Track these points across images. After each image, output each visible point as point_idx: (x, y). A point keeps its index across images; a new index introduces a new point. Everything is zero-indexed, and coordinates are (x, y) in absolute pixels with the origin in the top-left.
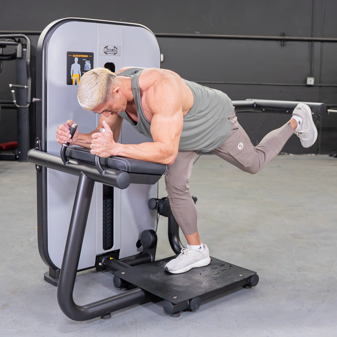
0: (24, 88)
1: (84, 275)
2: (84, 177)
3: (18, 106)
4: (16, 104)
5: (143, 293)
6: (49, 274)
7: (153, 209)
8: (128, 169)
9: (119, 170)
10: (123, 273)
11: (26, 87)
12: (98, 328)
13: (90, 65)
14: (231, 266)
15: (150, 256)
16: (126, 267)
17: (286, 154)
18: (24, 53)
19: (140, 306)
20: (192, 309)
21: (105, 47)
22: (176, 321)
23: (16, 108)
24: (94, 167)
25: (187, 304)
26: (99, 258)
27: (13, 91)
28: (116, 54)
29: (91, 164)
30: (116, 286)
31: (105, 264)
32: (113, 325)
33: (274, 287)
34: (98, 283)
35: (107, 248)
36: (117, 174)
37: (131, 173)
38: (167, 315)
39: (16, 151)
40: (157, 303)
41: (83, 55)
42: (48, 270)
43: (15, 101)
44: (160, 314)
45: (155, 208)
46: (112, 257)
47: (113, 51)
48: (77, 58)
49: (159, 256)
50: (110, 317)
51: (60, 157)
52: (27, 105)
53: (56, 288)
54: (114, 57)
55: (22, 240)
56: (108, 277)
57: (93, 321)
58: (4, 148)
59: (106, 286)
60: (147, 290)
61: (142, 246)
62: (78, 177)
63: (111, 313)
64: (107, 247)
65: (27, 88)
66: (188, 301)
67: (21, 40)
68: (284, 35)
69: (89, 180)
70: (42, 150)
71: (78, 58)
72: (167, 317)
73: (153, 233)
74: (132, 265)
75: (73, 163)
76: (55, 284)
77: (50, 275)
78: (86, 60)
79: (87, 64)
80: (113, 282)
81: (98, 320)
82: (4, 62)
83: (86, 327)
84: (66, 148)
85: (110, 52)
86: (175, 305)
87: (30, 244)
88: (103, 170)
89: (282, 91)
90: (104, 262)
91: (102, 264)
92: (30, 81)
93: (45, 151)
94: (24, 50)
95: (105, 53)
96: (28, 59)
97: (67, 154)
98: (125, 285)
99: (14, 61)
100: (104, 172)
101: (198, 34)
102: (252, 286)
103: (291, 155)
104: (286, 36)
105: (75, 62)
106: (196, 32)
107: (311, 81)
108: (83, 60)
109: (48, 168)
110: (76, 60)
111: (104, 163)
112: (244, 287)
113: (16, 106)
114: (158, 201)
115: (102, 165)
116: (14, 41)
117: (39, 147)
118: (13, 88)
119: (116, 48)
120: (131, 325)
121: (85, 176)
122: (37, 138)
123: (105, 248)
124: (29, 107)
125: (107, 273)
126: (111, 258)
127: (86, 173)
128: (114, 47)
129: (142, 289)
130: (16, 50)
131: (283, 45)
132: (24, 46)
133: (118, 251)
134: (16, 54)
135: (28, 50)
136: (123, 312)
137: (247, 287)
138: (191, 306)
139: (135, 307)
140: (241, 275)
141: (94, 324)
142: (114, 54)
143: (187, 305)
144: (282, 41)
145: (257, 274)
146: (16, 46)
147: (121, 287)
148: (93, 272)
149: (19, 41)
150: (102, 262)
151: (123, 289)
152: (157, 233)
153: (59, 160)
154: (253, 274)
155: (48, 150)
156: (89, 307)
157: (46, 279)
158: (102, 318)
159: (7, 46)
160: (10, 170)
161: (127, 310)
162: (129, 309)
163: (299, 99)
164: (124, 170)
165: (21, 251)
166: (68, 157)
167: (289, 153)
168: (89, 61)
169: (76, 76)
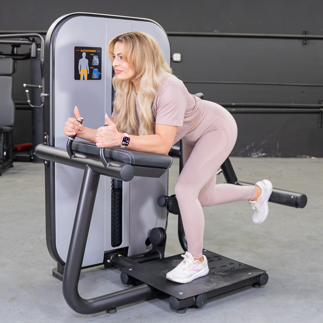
0: (38, 88)
2: (89, 171)
3: (32, 106)
4: (30, 104)
5: (149, 289)
6: (57, 270)
7: (162, 207)
8: (132, 162)
9: (123, 162)
10: (130, 270)
11: (40, 86)
12: (103, 322)
13: (98, 60)
14: (240, 265)
15: (159, 254)
17: (308, 157)
18: (38, 53)
19: (146, 303)
20: (198, 305)
22: (181, 317)
23: (31, 109)
24: (99, 159)
25: (193, 300)
26: (107, 255)
27: (27, 91)
29: (96, 157)
30: (123, 282)
31: (113, 261)
32: (118, 319)
33: (284, 287)
34: (106, 279)
36: (121, 167)
37: (135, 165)
38: (173, 311)
39: (31, 152)
40: (164, 300)
41: (91, 50)
42: (56, 266)
43: (29, 101)
44: (165, 310)
45: (165, 205)
46: (120, 254)
48: (85, 53)
49: (167, 255)
50: (116, 311)
51: (66, 151)
52: (41, 105)
53: (61, 283)
55: (33, 237)
56: (115, 274)
57: (99, 315)
58: (19, 149)
59: (113, 282)
60: (153, 286)
61: (151, 244)
62: (83, 171)
63: (117, 308)
64: (115, 244)
65: (41, 88)
66: (194, 298)
67: (35, 39)
68: (306, 33)
69: (95, 173)
70: (49, 145)
72: (173, 313)
73: (163, 231)
74: (140, 262)
75: (80, 157)
76: (61, 279)
77: (58, 271)
78: (95, 55)
79: (94, 59)
80: (120, 279)
81: (104, 314)
82: (18, 61)
83: (91, 321)
84: (72, 141)
87: (40, 241)
88: (108, 162)
89: (304, 92)
90: (112, 259)
91: (110, 261)
92: (43, 81)
93: (53, 146)
94: (39, 49)
96: (42, 58)
97: (73, 148)
98: (133, 282)
99: (28, 61)
100: (108, 164)
101: (216, 33)
102: (261, 285)
103: (313, 158)
104: (308, 34)
105: (83, 57)
106: (215, 31)
108: (91, 55)
109: (56, 163)
110: (84, 55)
111: (108, 156)
112: (254, 285)
113: (31, 107)
114: (167, 198)
115: (107, 158)
116: (28, 40)
117: (47, 142)
118: (27, 88)
120: (136, 320)
121: (90, 169)
122: (45, 133)
123: (113, 245)
124: (44, 106)
125: (116, 270)
126: (119, 255)
127: (91, 166)
129: (149, 285)
130: (30, 50)
131: (305, 44)
132: (38, 46)
133: (127, 248)
134: (30, 54)
135: (42, 50)
136: (129, 307)
137: (257, 286)
138: (197, 303)
139: (141, 303)
140: (250, 274)
141: (99, 318)
143: (193, 302)
144: (304, 39)
145: (266, 273)
146: (31, 45)
147: (128, 283)
148: (102, 269)
149: (33, 41)
150: (111, 259)
151: (130, 286)
152: (167, 232)
153: (66, 154)
154: (262, 273)
155: (55, 145)
156: (94, 300)
157: (54, 275)
158: (107, 312)
159: (22, 46)
160: (25, 171)
161: (133, 305)
162: (135, 304)
163: (321, 100)
164: (128, 162)
165: (31, 248)
166: (74, 151)
167: (311, 156)
168: (97, 56)
169: (84, 71)
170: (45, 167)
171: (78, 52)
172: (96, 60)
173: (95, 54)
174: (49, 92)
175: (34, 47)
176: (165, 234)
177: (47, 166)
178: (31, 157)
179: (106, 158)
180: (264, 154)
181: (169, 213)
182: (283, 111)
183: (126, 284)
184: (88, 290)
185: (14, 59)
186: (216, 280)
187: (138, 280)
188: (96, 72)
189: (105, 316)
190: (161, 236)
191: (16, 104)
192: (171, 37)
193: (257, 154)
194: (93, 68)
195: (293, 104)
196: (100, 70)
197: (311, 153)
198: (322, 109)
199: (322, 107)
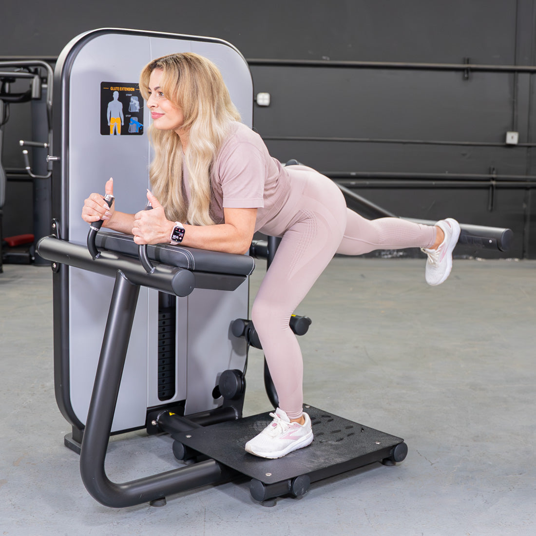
0: (43, 147)
1: (127, 439)
2: (123, 279)
3: (33, 176)
4: (29, 172)
5: (218, 468)
6: (72, 436)
7: (239, 337)
8: (191, 265)
9: (177, 267)
10: (188, 437)
11: (46, 145)
12: (145, 519)
13: (137, 103)
14: (363, 429)
15: (234, 412)
16: (194, 427)
17: (471, 258)
18: (43, 91)
19: (213, 489)
20: (296, 494)
22: (269, 512)
23: (32, 180)
24: (138, 261)
25: (288, 485)
26: (151, 413)
27: (25, 152)
29: (134, 257)
30: (177, 457)
31: (161, 422)
32: (168, 515)
33: (432, 464)
34: (150, 452)
35: (164, 397)
36: (173, 273)
37: (196, 271)
38: (255, 503)
39: (32, 248)
40: (242, 484)
41: (128, 87)
42: (71, 431)
43: (28, 168)
44: (244, 501)
45: (243, 334)
46: (173, 412)
48: (117, 92)
49: (246, 413)
50: (165, 503)
51: (86, 248)
52: (47, 174)
53: (78, 457)
55: (33, 384)
56: (164, 443)
57: (138, 509)
58: (13, 244)
59: (162, 457)
60: (225, 463)
61: (221, 396)
62: (114, 279)
63: (166, 498)
64: (165, 395)
65: (47, 147)
66: (290, 482)
67: (39, 69)
68: (468, 62)
69: (132, 284)
70: (60, 239)
71: (119, 92)
72: (255, 505)
73: (240, 375)
74: (204, 425)
75: (109, 258)
76: (77, 451)
77: (74, 438)
78: (132, 96)
79: (132, 102)
80: (172, 451)
81: (146, 507)
82: (11, 105)
83: (126, 518)
84: (95, 233)
86: (268, 487)
87: (45, 391)
88: (152, 267)
89: (464, 155)
90: (160, 419)
91: (157, 422)
92: (51, 136)
93: (67, 239)
94: (44, 86)
96: (49, 100)
97: (98, 243)
98: (192, 456)
99: (28, 104)
100: (153, 269)
101: (326, 60)
102: (396, 461)
103: (479, 259)
104: (472, 64)
105: (114, 99)
106: (324, 58)
107: (512, 138)
108: (127, 95)
109: (70, 267)
110: (116, 95)
111: (153, 256)
112: (384, 462)
113: (31, 177)
114: (247, 323)
115: (151, 259)
116: (27, 71)
117: (56, 234)
118: (25, 147)
120: (197, 517)
121: (124, 276)
122: (54, 219)
123: (161, 398)
124: (51, 176)
125: (165, 437)
126: (171, 414)
127: (126, 271)
129: (217, 462)
130: (31, 86)
131: (467, 78)
132: (44, 80)
133: (183, 402)
134: (30, 93)
135: (49, 87)
136: (186, 497)
137: (389, 463)
138: (294, 490)
139: (206, 489)
140: (378, 443)
141: (138, 513)
143: (288, 488)
144: (466, 72)
145: (404, 442)
146: (31, 80)
147: (185, 458)
149: (36, 72)
150: (157, 420)
151: (188, 463)
152: (246, 377)
153: (86, 253)
154: (397, 442)
155: (70, 239)
157: (67, 444)
158: (151, 504)
159: (17, 80)
160: (22, 279)
161: (192, 493)
162: (197, 492)
163: (492, 167)
164: (184, 266)
165: (30, 401)
166: (99, 247)
167: (475, 257)
168: (137, 98)
169: (116, 120)
170: (53, 273)
171: (107, 91)
172: (135, 104)
173: (134, 94)
174: (59, 155)
175: (36, 81)
176: (244, 380)
177: (57, 272)
178: (31, 256)
179: (149, 259)
180: (401, 254)
181: (250, 347)
182: (432, 184)
183: (182, 460)
184: (121, 468)
185: (4, 101)
186: (324, 454)
187: (200, 454)
188: (134, 122)
189: (148, 509)
190: (238, 383)
191: (7, 172)
192: (254, 68)
193: (390, 254)
194: (130, 116)
195: (447, 174)
196: (141, 120)
197: (475, 252)
198: (494, 183)
199: (493, 179)
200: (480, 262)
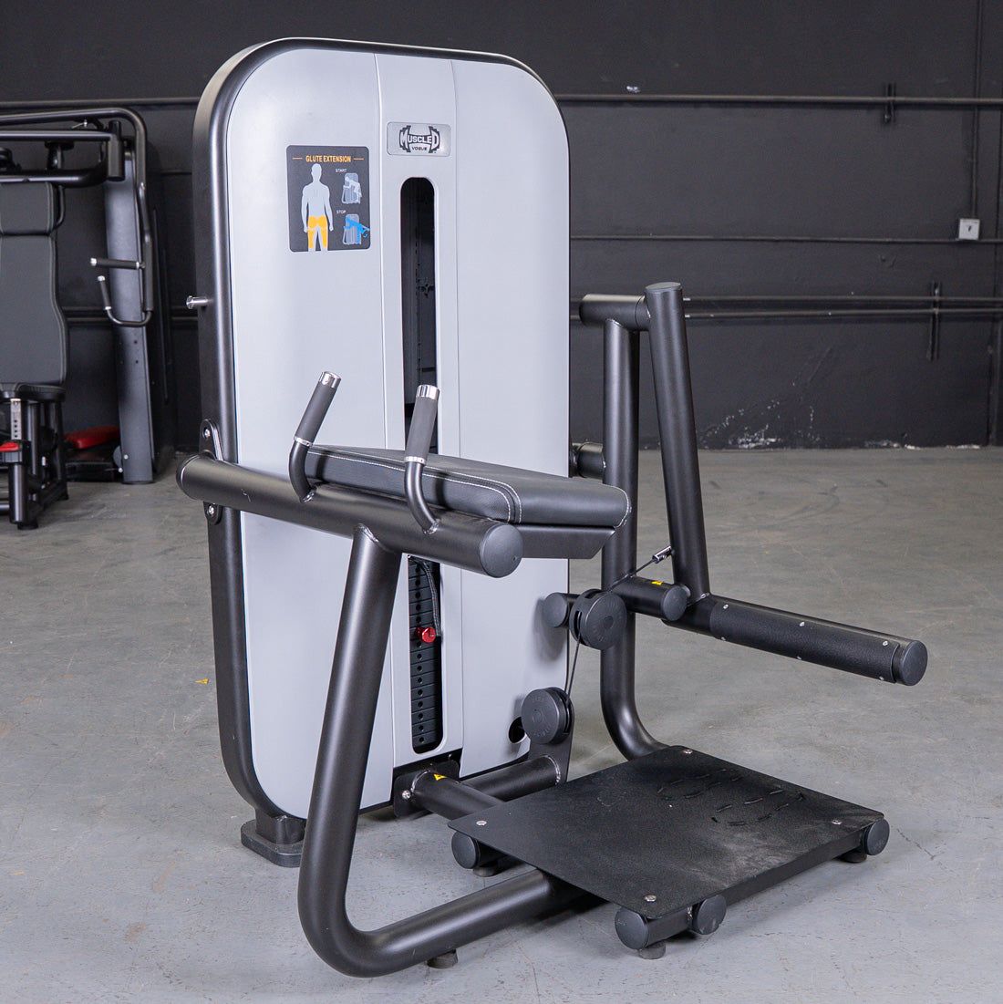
2: (368, 541)
3: (116, 321)
4: (110, 315)
6: (255, 828)
7: (557, 626)
8: (514, 514)
10: (482, 823)
11: (137, 264)
14: (801, 795)
15: (552, 766)
16: (487, 805)
17: (895, 445)
20: (702, 931)
21: (404, 129)
22: (656, 969)
24: (404, 508)
25: (686, 916)
26: (401, 777)
27: (101, 279)
28: (435, 149)
30: (461, 862)
31: (418, 793)
33: (932, 857)
35: (422, 746)
36: (480, 531)
37: (523, 524)
38: (628, 953)
39: (117, 452)
41: (337, 154)
43: (108, 308)
46: (441, 774)
47: (426, 139)
48: (319, 166)
51: (286, 481)
54: (431, 159)
56: (430, 832)
58: (81, 445)
60: (554, 873)
61: (526, 736)
62: (348, 541)
63: (457, 951)
64: (424, 743)
66: (691, 910)
67: (118, 124)
68: (890, 90)
69: (387, 550)
71: (322, 164)
72: (629, 957)
73: (562, 698)
74: (505, 797)
75: (335, 499)
77: (259, 832)
78: (347, 172)
84: (304, 450)
85: (419, 145)
86: (653, 923)
88: (434, 518)
89: (884, 261)
90: (416, 788)
91: (411, 793)
94: (129, 154)
95: (404, 148)
96: (140, 180)
97: (309, 468)
100: (435, 523)
101: (634, 93)
102: (869, 854)
103: (910, 447)
104: (898, 95)
105: (314, 180)
106: (629, 88)
107: (969, 229)
108: (337, 170)
109: (242, 513)
110: (317, 171)
111: (432, 495)
115: (429, 502)
116: (95, 128)
119: (435, 130)
120: (521, 987)
121: (371, 536)
122: (207, 421)
123: (418, 750)
126: (437, 777)
127: (375, 526)
128: (431, 128)
130: (105, 157)
131: (889, 122)
133: (457, 754)
137: (857, 857)
138: (699, 924)
140: (838, 823)
142: (431, 151)
143: (687, 921)
144: (886, 109)
145: (885, 818)
146: (105, 144)
147: (477, 866)
148: (386, 818)
149: (112, 129)
150: (412, 789)
153: (288, 490)
154: (872, 819)
156: (392, 933)
157: (248, 844)
163: (933, 282)
164: (501, 517)
166: (312, 478)
167: (903, 443)
168: (356, 175)
171: (299, 162)
173: (351, 168)
174: (211, 294)
175: (113, 146)
176: (569, 706)
177: (216, 523)
178: (115, 466)
179: (426, 501)
180: (773, 440)
183: (471, 868)
186: (743, 848)
188: (352, 224)
190: (558, 712)
193: (753, 441)
194: (344, 212)
195: (852, 296)
196: (365, 220)
197: (903, 435)
198: (936, 311)
199: (935, 304)
200: (912, 450)
